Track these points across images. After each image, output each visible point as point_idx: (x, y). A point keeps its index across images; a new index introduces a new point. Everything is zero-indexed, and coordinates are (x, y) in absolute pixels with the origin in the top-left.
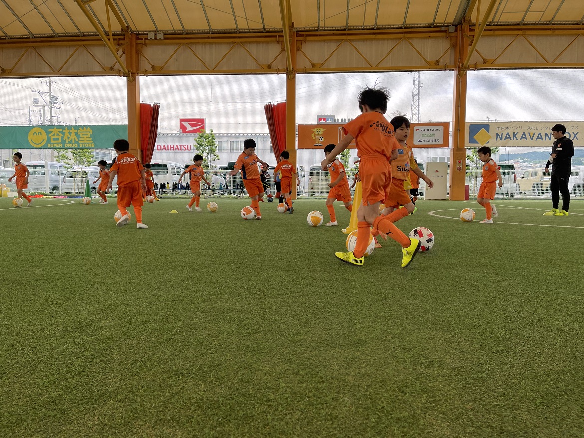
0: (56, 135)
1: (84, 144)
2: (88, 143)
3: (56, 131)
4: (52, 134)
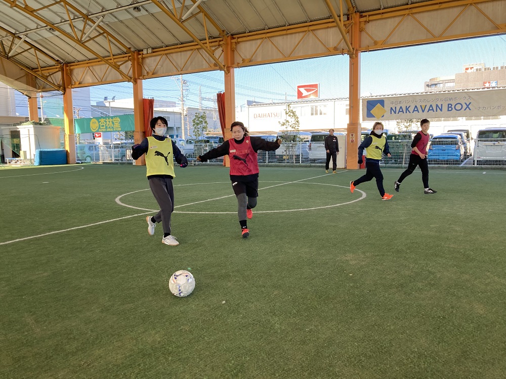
0: (103, 123)
3: (102, 120)
4: (101, 122)
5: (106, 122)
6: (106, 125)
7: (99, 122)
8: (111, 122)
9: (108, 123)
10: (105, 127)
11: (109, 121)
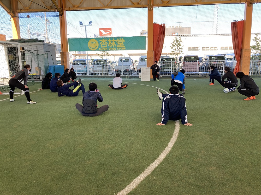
0: (104, 43)
1: (119, 48)
2: (122, 47)
3: (104, 41)
4: (102, 42)
5: (108, 42)
6: (107, 45)
7: (99, 42)
8: (114, 43)
9: (110, 43)
10: (106, 47)
11: (112, 42)
